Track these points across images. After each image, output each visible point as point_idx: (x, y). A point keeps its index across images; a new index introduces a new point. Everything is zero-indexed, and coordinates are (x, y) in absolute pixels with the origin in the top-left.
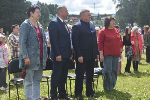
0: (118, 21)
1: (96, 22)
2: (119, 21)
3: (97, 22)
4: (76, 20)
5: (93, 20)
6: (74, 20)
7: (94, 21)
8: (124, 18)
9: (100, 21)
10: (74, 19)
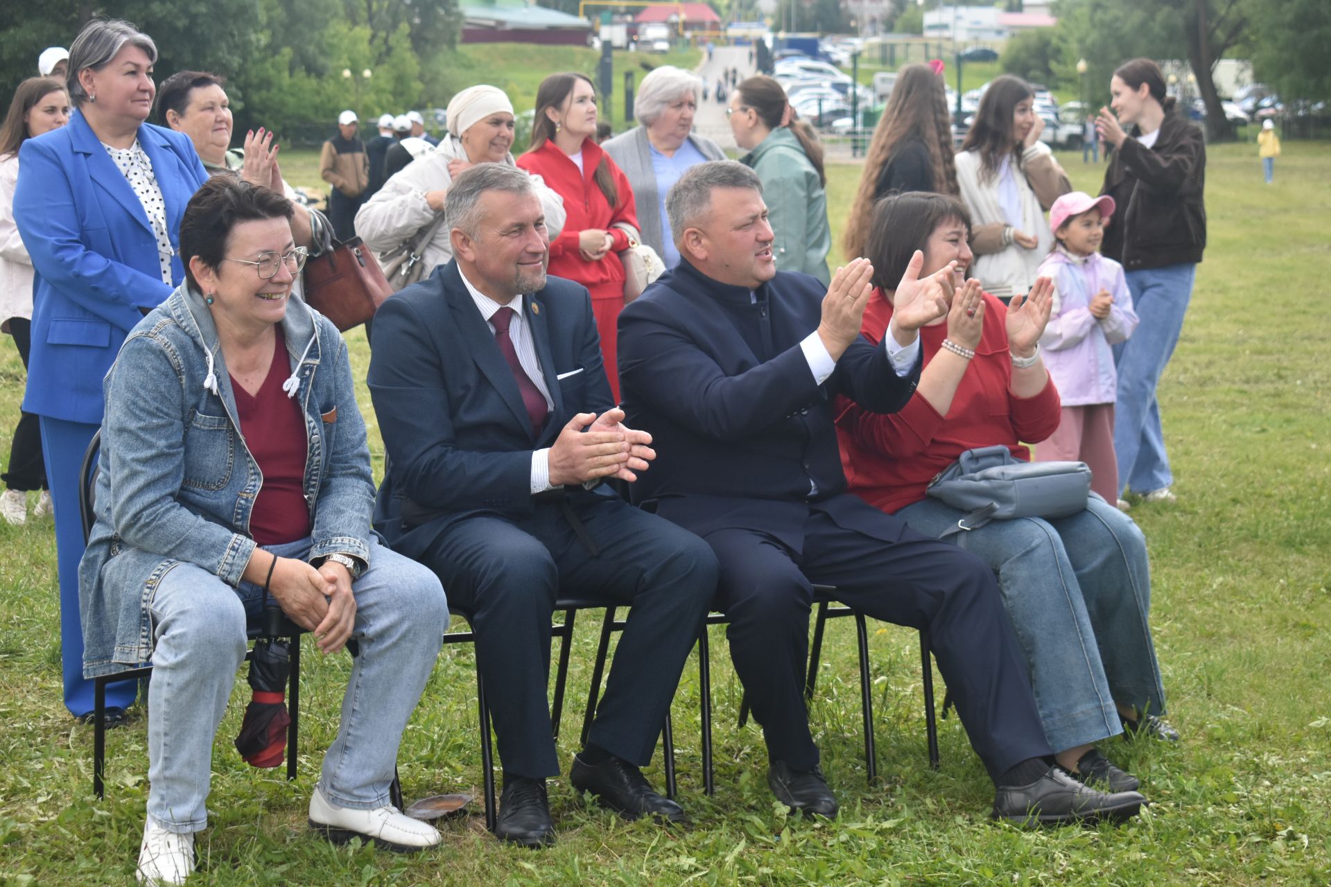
0: (1081, 41)
1: (883, 47)
2: (1089, 41)
3: (892, 46)
4: (700, 25)
5: (854, 32)
6: (687, 25)
7: (858, 43)
8: (1138, 16)
9: (916, 42)
10: (683, 17)
